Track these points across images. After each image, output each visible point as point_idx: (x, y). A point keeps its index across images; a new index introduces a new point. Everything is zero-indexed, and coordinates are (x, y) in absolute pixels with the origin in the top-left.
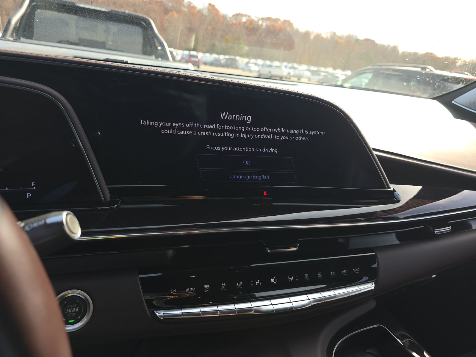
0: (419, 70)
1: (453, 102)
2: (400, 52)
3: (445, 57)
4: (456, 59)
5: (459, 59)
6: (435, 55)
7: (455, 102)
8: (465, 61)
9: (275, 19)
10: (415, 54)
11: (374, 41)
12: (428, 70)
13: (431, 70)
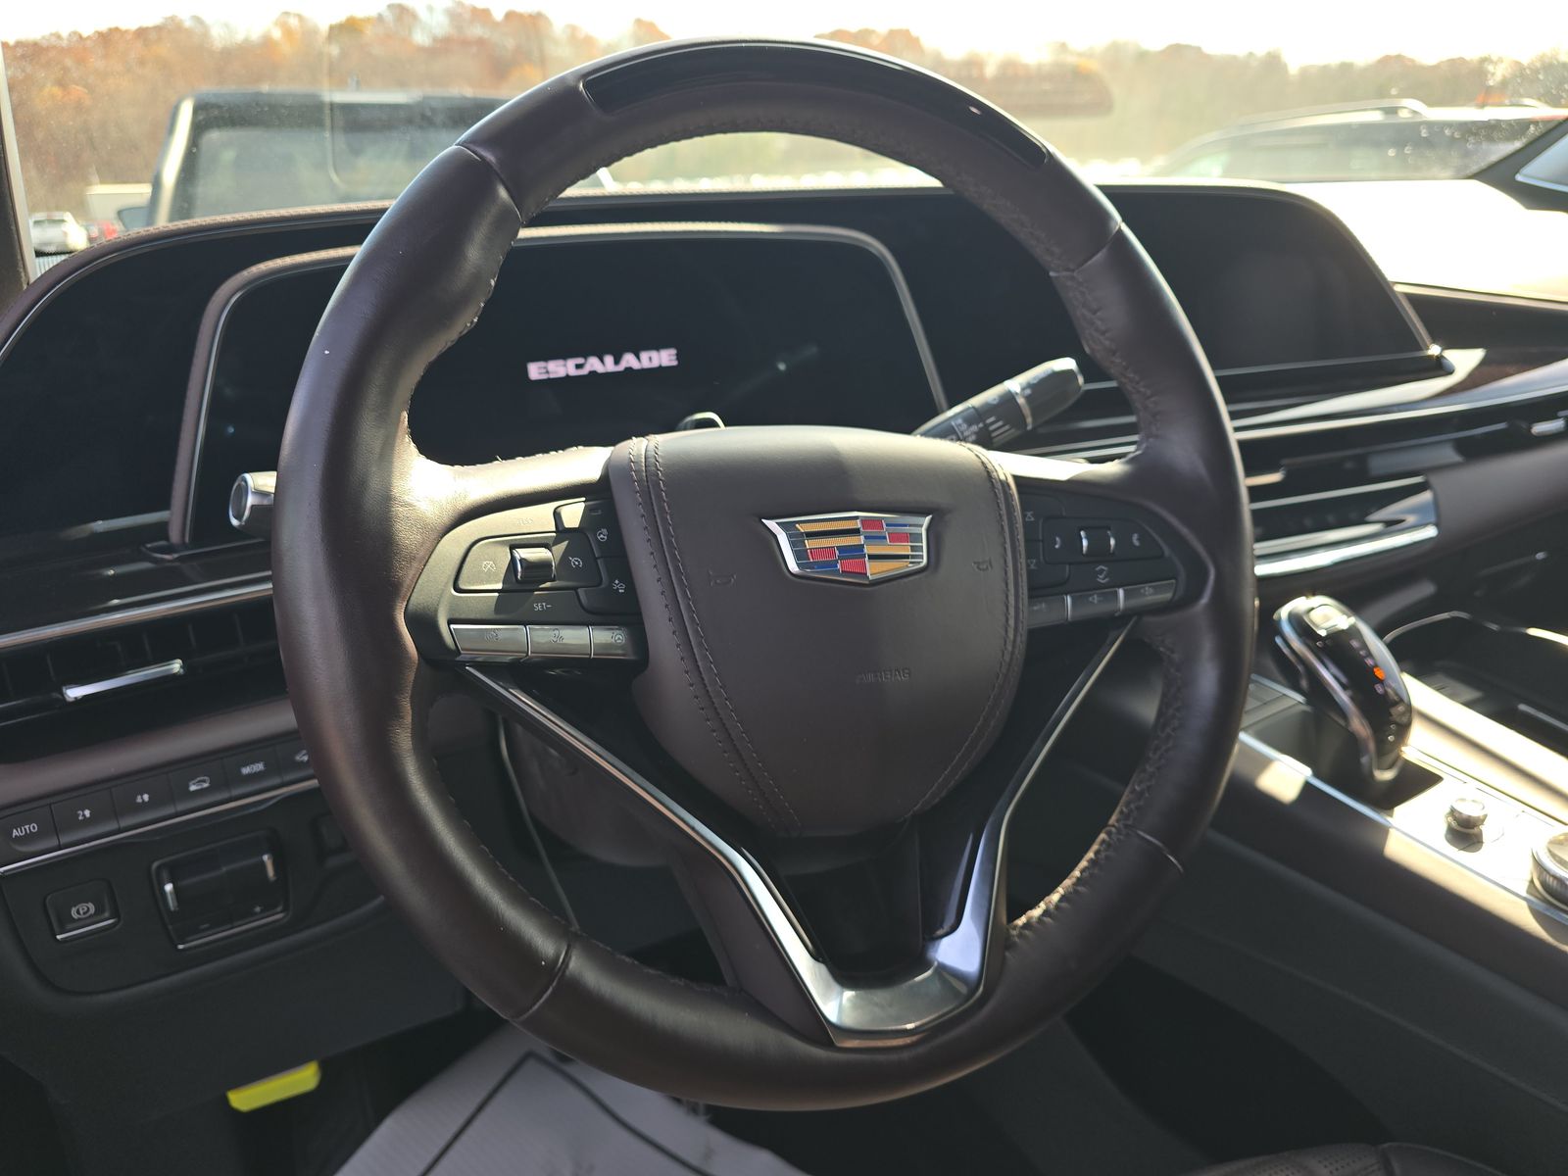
0: (1376, 117)
1: (1519, 178)
2: (1293, 69)
3: (1449, 60)
4: (1484, 60)
5: (1495, 58)
6: (1412, 61)
7: (1525, 176)
8: (1518, 63)
9: (860, 31)
10: (1346, 68)
11: (1198, 49)
12: (1404, 114)
13: (1415, 112)
